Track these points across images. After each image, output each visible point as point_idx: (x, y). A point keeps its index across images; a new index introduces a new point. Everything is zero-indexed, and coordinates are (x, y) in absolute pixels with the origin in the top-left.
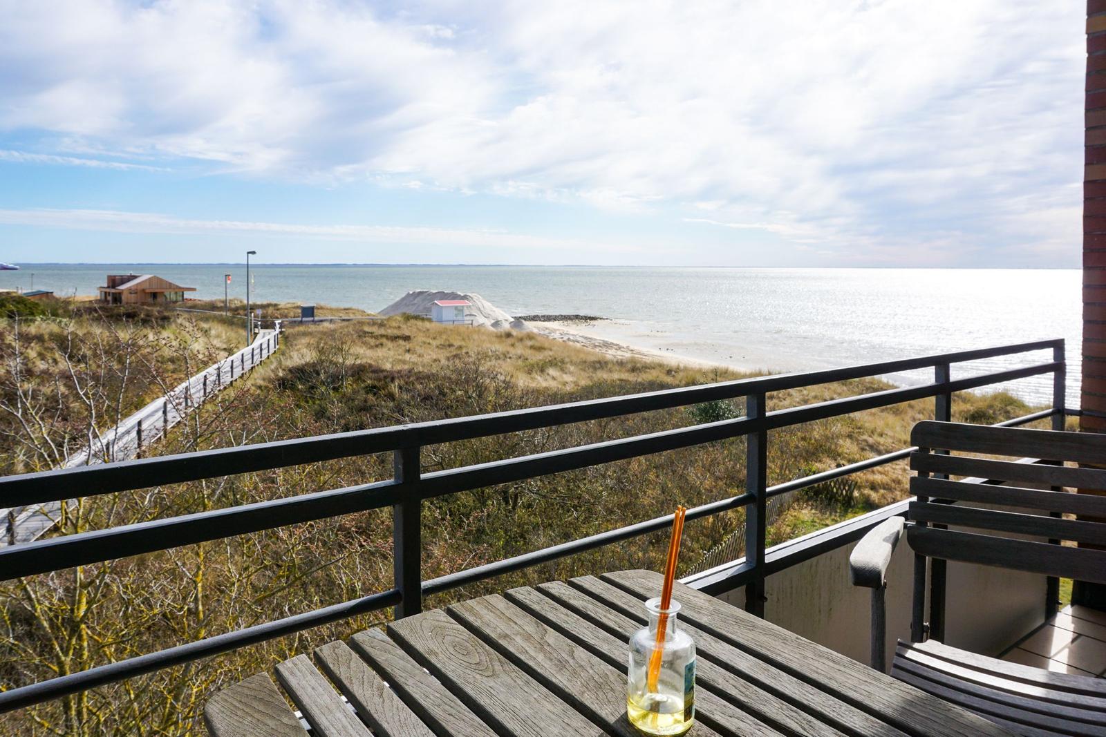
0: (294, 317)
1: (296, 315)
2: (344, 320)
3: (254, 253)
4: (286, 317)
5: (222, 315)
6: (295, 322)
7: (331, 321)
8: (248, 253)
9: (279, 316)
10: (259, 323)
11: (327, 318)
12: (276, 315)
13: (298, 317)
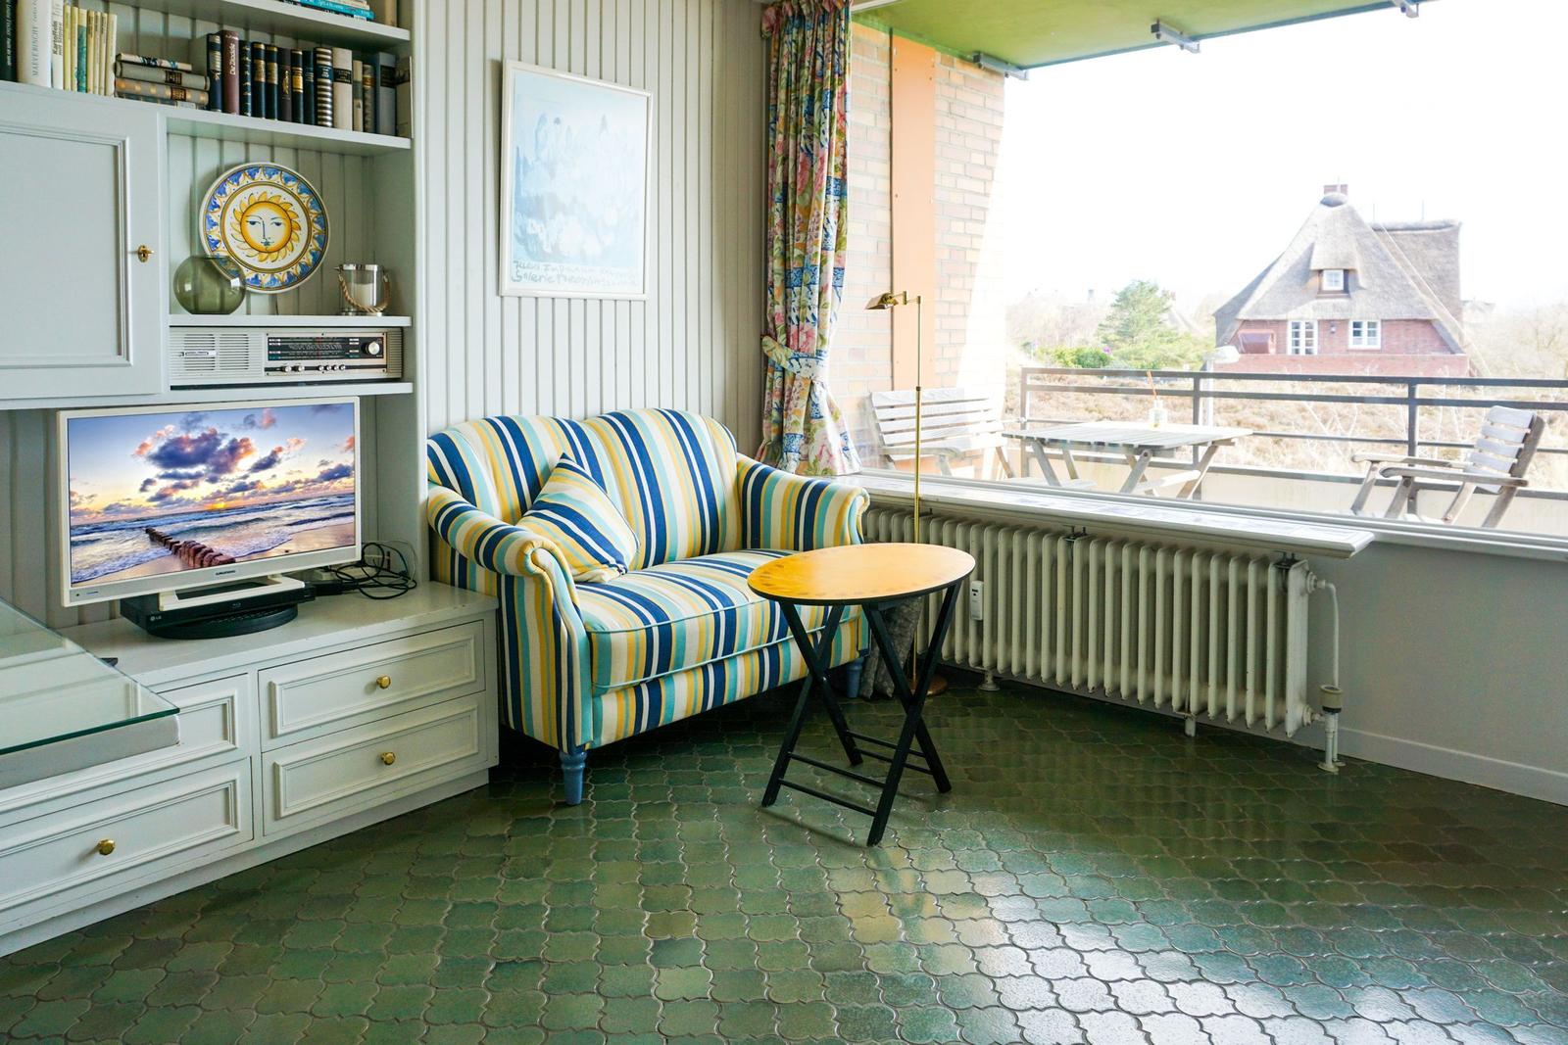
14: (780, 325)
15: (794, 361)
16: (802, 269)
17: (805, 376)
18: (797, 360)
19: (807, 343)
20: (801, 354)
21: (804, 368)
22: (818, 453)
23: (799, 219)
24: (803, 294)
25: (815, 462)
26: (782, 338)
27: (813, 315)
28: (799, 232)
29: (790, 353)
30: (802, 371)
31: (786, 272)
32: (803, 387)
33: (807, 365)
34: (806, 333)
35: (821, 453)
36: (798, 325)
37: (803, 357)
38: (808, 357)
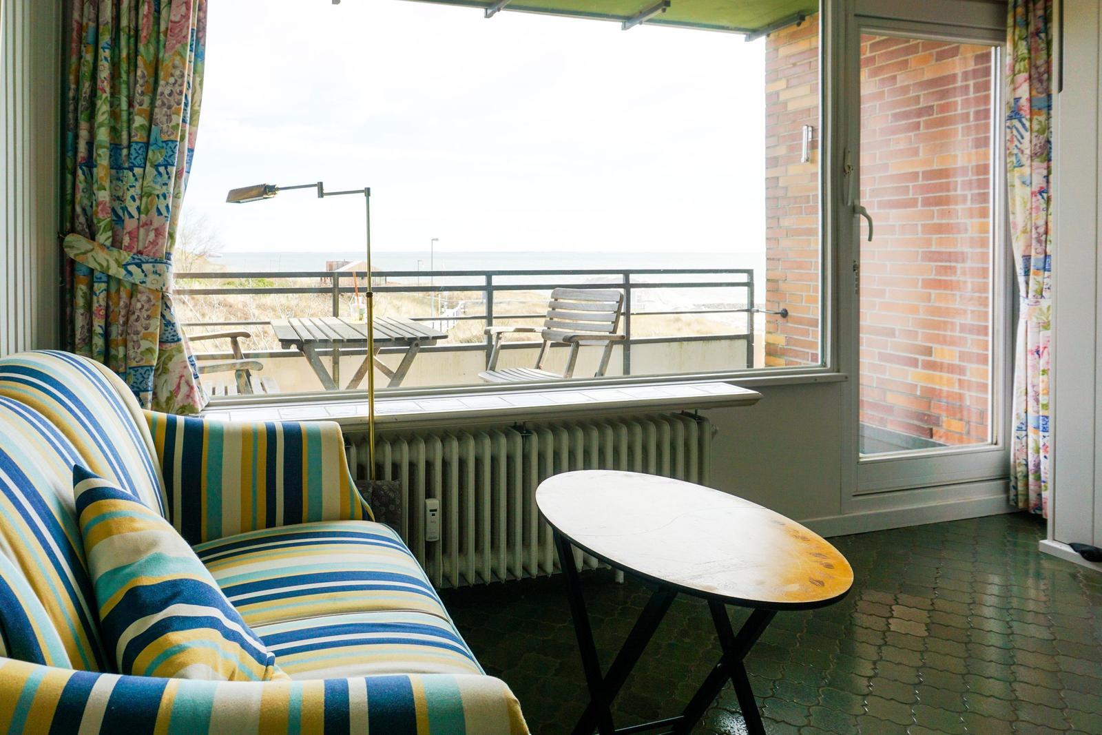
0: (477, 299)
1: (479, 297)
2: (521, 302)
3: (437, 240)
4: (470, 298)
5: (414, 296)
6: (477, 303)
7: (509, 303)
8: (433, 240)
9: (463, 298)
10: (446, 303)
11: (504, 300)
12: (461, 297)
13: (480, 299)
14: (103, 219)
15: (132, 268)
16: (147, 145)
17: (153, 287)
18: (139, 266)
19: (154, 243)
20: (144, 258)
21: (151, 277)
22: (173, 387)
23: (143, 76)
24: (149, 178)
25: (169, 399)
26: (104, 237)
27: (167, 207)
28: (143, 93)
29: (126, 257)
30: (148, 280)
31: (115, 148)
32: (153, 302)
33: (155, 273)
34: (156, 230)
35: (179, 387)
36: (138, 219)
37: (147, 262)
38: (156, 262)
